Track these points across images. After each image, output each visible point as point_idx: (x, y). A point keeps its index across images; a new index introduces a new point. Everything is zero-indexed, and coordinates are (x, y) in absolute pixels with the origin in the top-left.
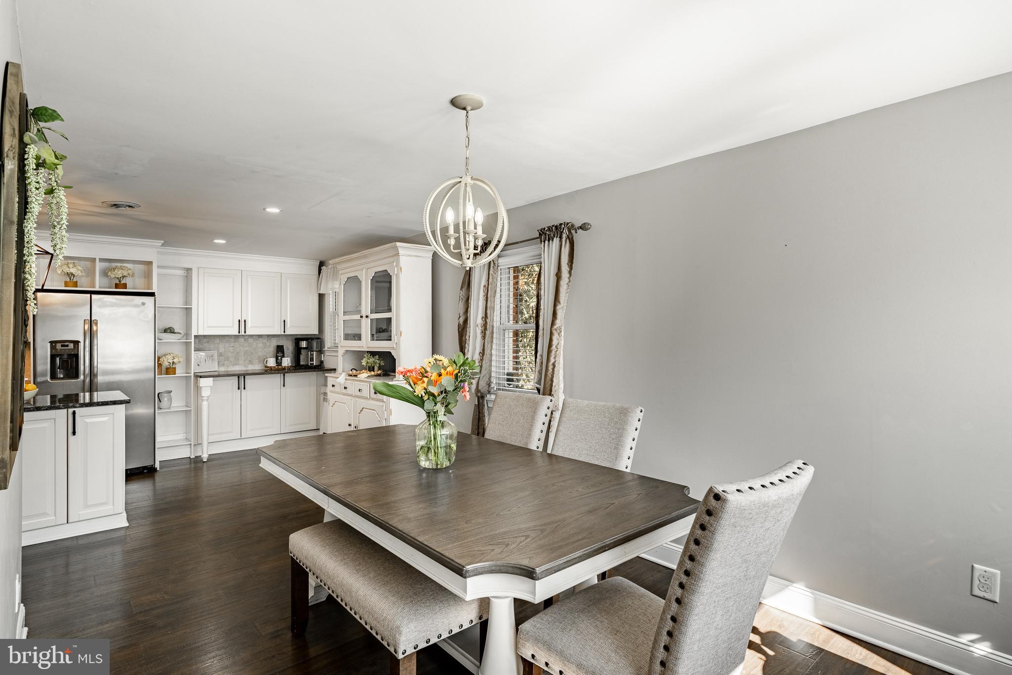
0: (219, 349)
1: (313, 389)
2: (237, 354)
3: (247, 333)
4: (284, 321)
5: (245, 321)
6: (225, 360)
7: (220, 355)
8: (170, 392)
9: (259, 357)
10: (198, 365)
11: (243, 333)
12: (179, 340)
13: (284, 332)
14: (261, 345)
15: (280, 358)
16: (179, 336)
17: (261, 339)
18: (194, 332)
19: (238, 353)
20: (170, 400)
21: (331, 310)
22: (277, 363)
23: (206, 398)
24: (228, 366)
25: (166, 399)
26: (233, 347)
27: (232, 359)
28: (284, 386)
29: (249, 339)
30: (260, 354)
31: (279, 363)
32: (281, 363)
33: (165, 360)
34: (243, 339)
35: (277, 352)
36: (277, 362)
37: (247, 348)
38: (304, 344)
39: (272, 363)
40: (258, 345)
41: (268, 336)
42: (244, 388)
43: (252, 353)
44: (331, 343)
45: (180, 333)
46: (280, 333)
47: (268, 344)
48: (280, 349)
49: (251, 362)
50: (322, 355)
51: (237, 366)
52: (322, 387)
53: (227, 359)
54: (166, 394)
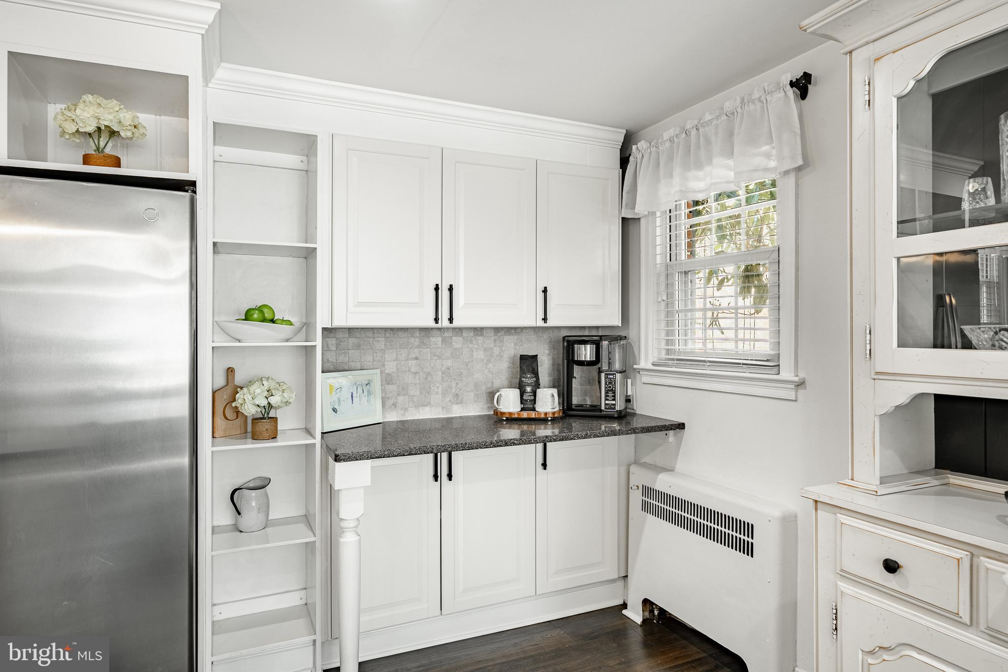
0: (383, 365)
1: (611, 475)
2: (426, 378)
3: (457, 323)
4: (545, 291)
5: (451, 289)
6: (399, 395)
7: (387, 380)
8: (262, 485)
9: (477, 386)
10: (335, 410)
11: (444, 322)
12: (287, 340)
13: (545, 319)
14: (480, 355)
15: (529, 389)
16: (286, 330)
17: (480, 339)
18: (322, 321)
19: (429, 374)
20: (266, 507)
21: (659, 259)
22: (521, 403)
23: (352, 524)
24: (406, 409)
25: (254, 504)
26: (417, 358)
27: (414, 391)
28: (544, 465)
29: (454, 338)
30: (478, 376)
31: (528, 403)
32: (534, 401)
33: (248, 397)
34: (440, 339)
35: (522, 372)
36: (522, 401)
37: (449, 363)
38: (586, 352)
39: (510, 402)
40: (475, 354)
41: (497, 330)
42: (450, 476)
43: (460, 374)
44: (659, 350)
45: (289, 323)
46: (533, 324)
47: (496, 351)
48: (528, 363)
49: (458, 399)
50: (629, 381)
51: (427, 409)
52: (633, 469)
53: (403, 390)
54: (254, 493)
